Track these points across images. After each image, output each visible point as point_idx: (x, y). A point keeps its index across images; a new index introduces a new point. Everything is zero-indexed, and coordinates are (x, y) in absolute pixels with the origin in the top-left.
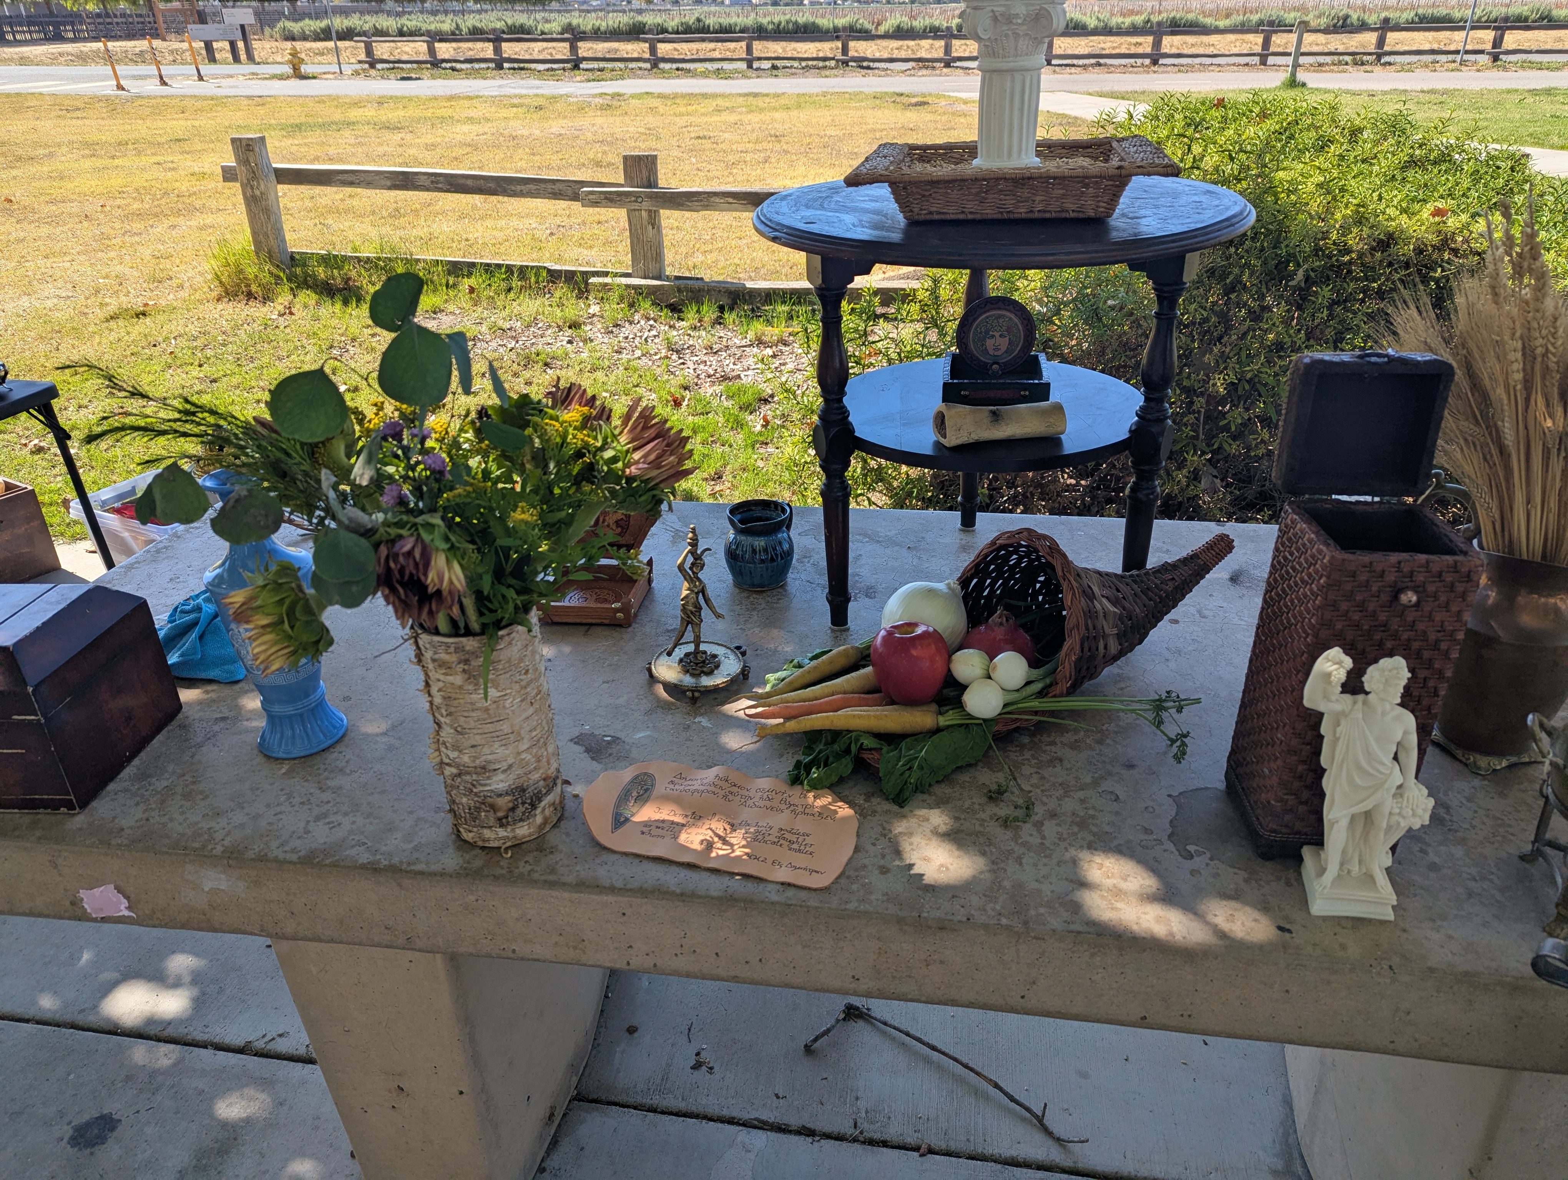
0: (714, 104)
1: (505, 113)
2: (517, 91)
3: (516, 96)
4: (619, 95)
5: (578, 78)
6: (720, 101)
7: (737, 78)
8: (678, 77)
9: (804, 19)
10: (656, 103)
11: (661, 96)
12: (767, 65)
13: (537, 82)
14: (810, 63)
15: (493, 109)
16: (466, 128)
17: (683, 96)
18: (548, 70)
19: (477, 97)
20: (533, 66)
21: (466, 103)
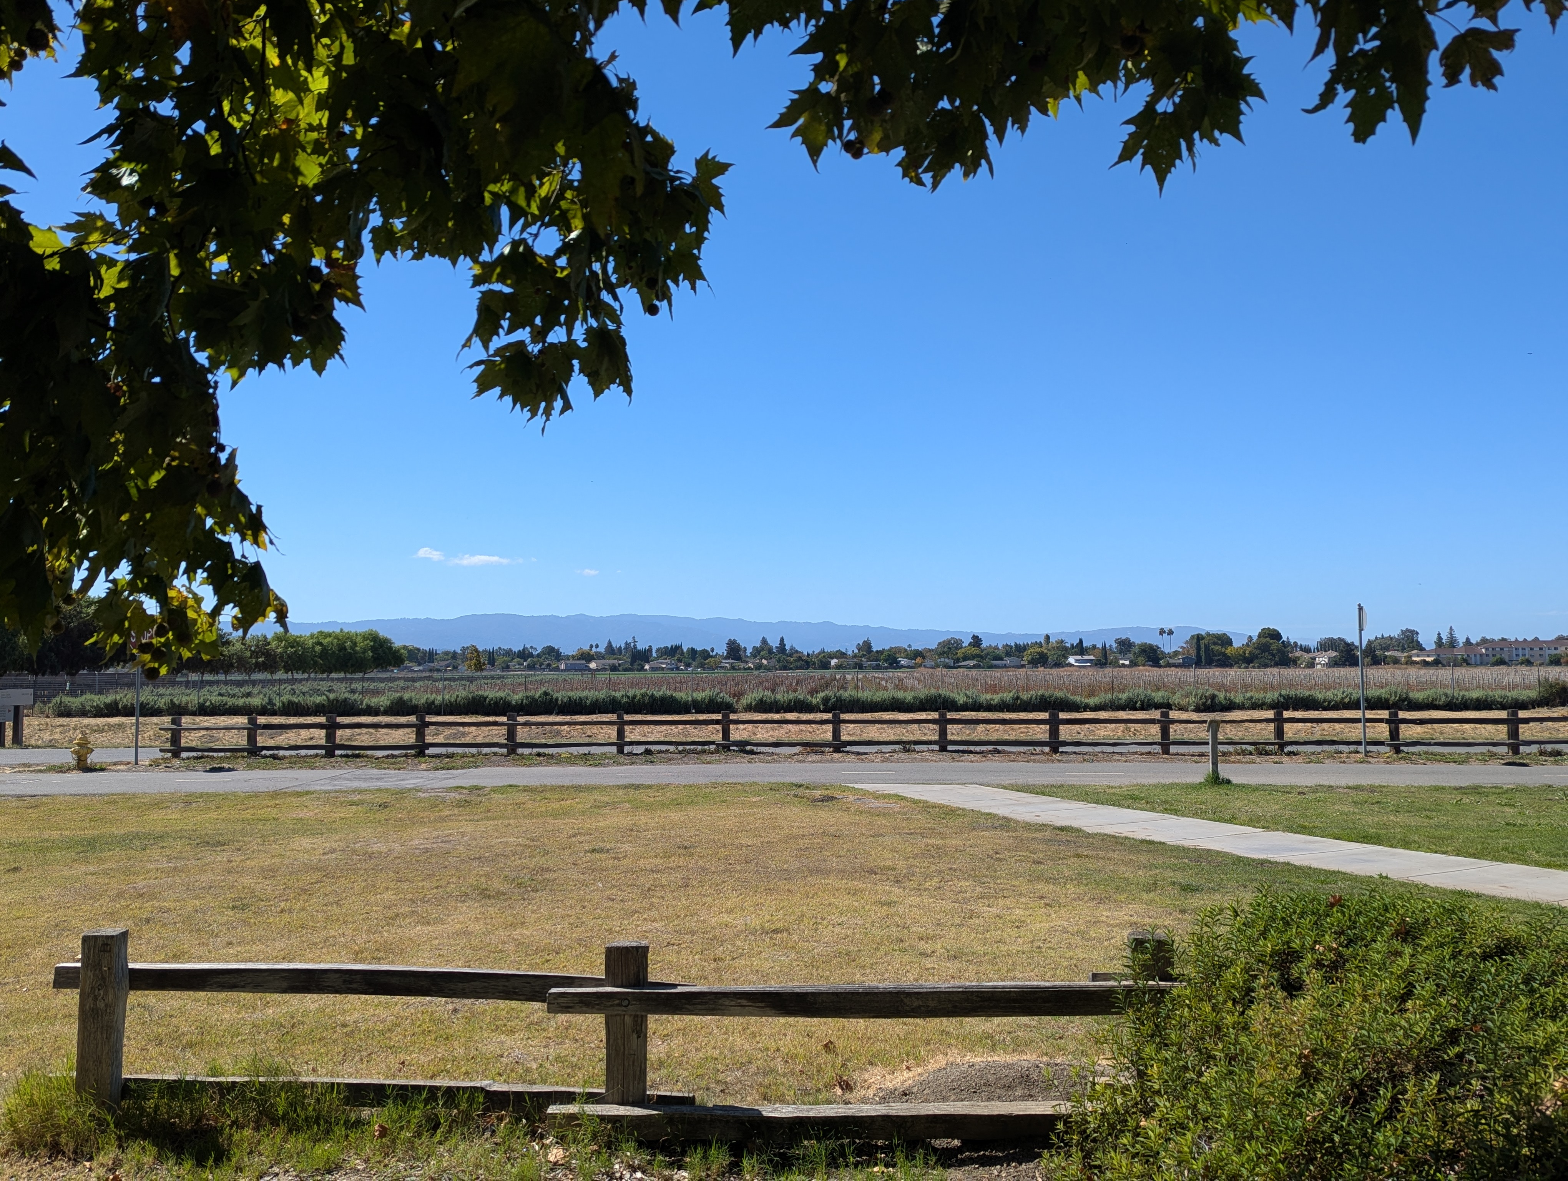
1: (342, 813)
2: (355, 784)
3: (354, 791)
4: (477, 788)
5: (423, 766)
6: (596, 795)
7: (608, 765)
8: (540, 764)
9: (661, 693)
10: (523, 797)
13: (376, 772)
14: (688, 747)
15: (327, 808)
19: (308, 793)
20: (369, 752)
21: (295, 801)
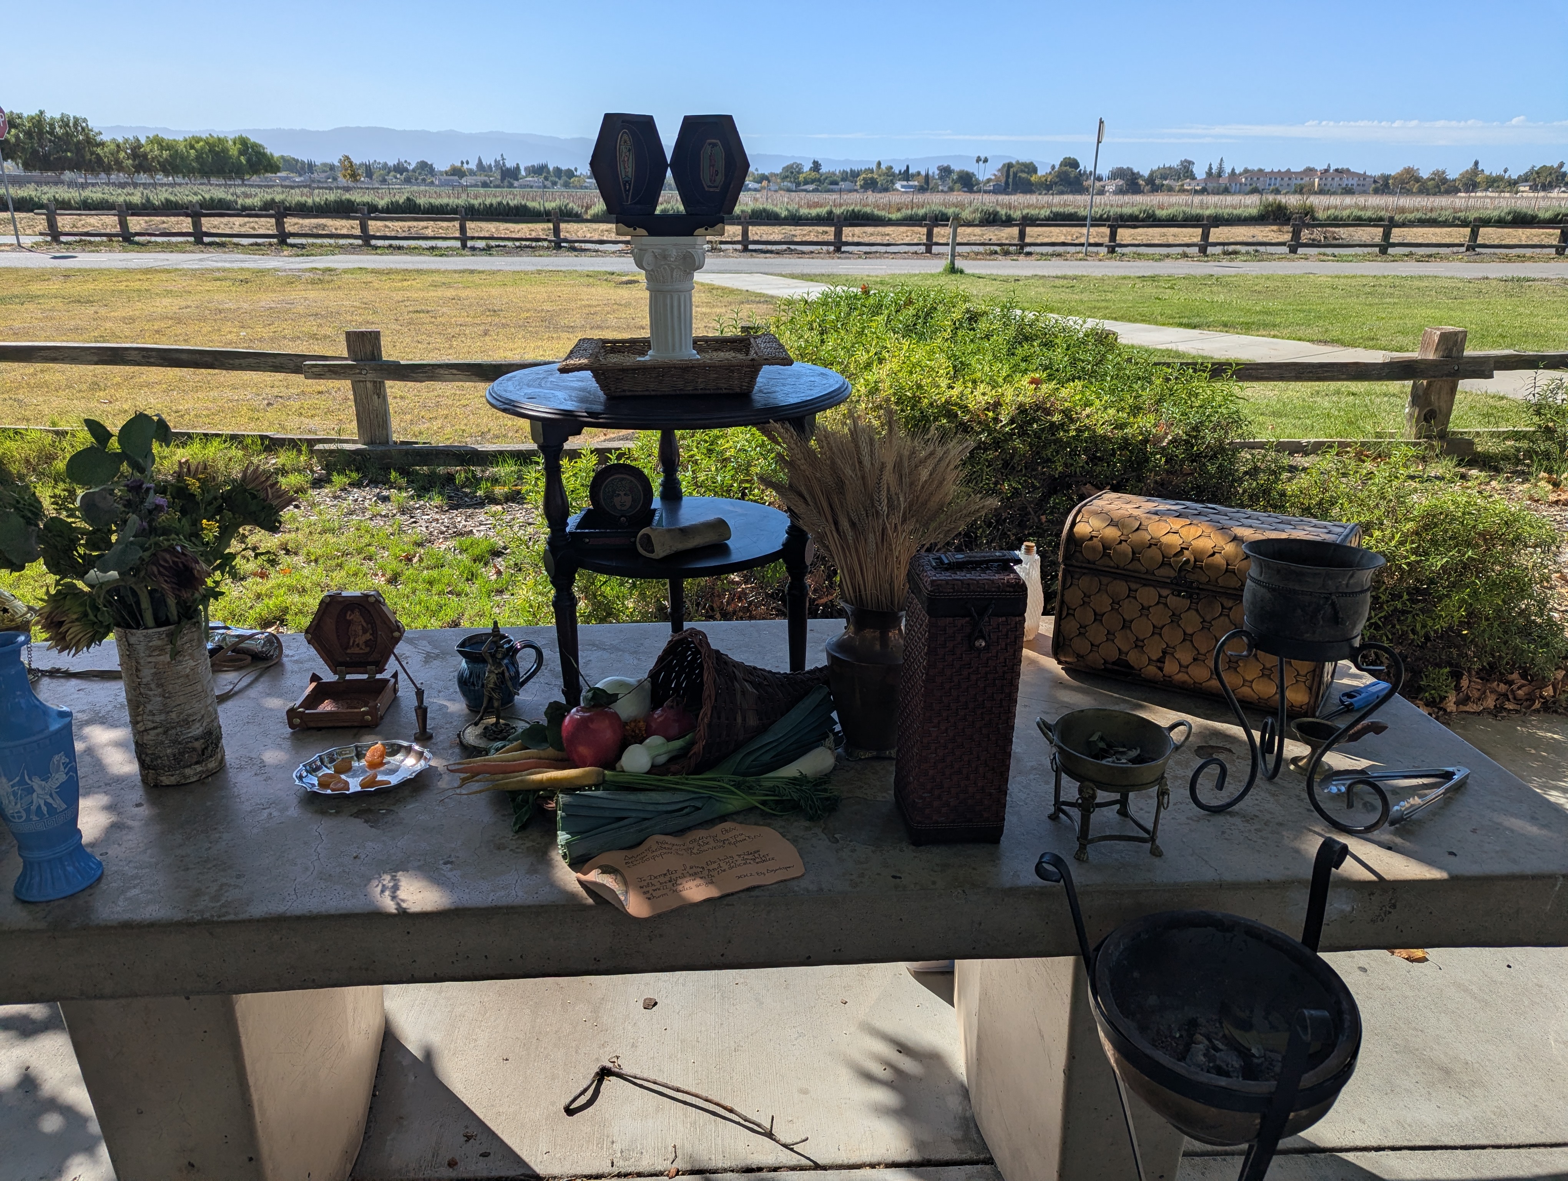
0: (430, 279)
1: (209, 286)
2: (219, 265)
3: (218, 270)
4: (330, 270)
5: (286, 253)
7: (452, 255)
8: (392, 254)
9: (516, 202)
10: (369, 278)
11: (374, 271)
12: (481, 244)
13: (241, 256)
14: (524, 243)
15: (194, 282)
16: (166, 301)
17: (397, 272)
18: (252, 245)
19: (176, 270)
20: (235, 240)
21: (164, 276)
